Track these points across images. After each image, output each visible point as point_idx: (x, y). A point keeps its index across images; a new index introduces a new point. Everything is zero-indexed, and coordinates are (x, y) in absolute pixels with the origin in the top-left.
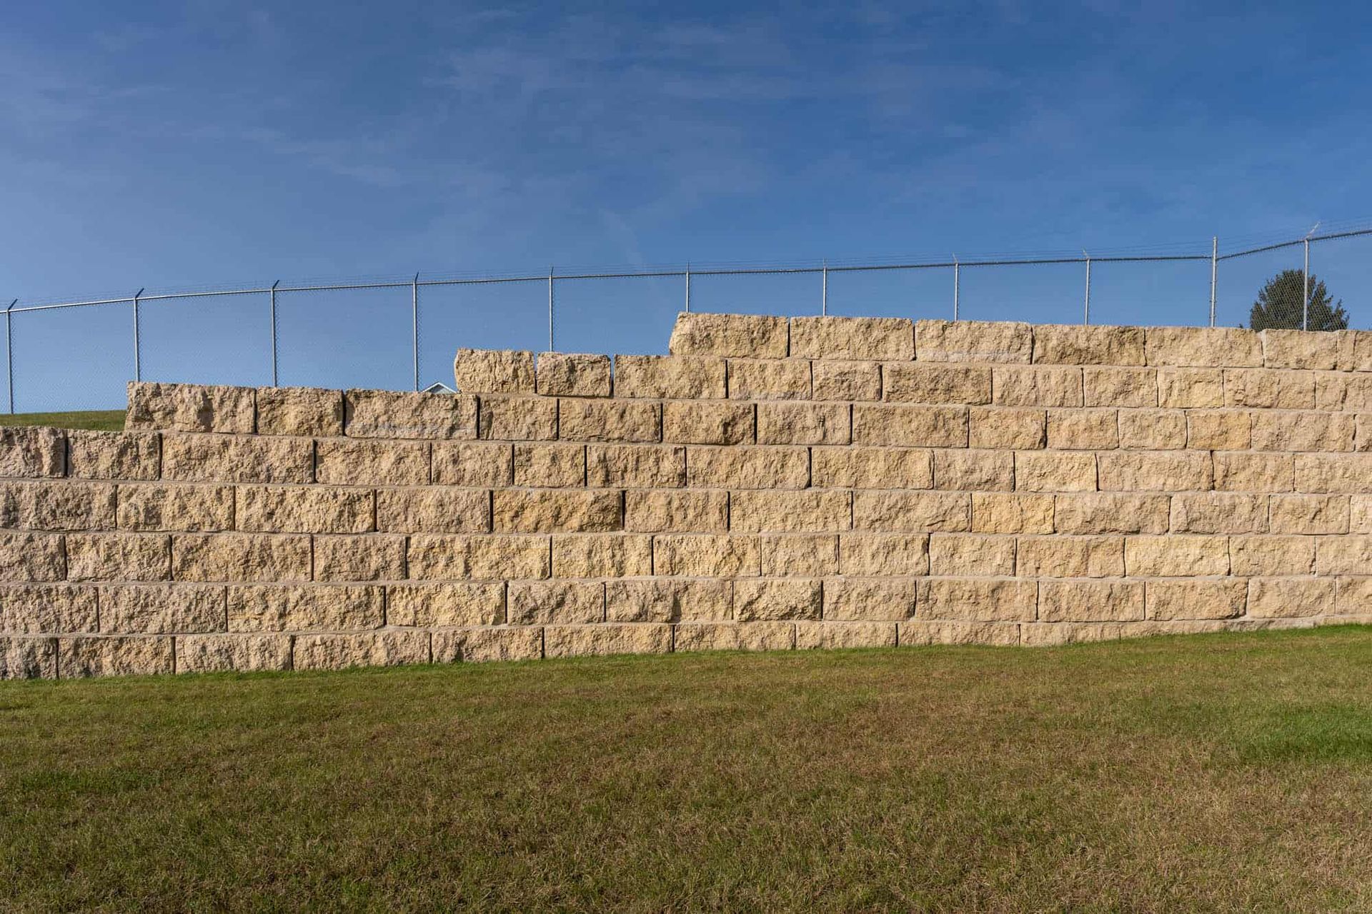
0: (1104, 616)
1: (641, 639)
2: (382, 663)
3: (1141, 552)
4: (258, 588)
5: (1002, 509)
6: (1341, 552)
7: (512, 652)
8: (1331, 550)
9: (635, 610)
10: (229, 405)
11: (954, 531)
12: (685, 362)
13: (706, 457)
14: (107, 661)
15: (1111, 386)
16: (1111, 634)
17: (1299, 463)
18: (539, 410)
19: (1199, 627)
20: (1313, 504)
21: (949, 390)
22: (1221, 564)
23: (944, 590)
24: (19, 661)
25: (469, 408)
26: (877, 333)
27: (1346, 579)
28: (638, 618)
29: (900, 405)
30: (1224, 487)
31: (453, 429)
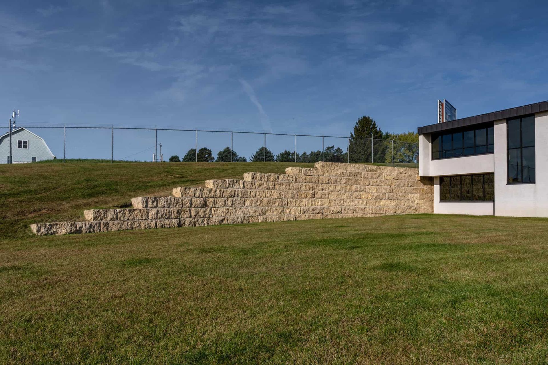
0: (379, 213)
1: (319, 217)
2: (286, 220)
3: (382, 202)
4: (269, 208)
5: (365, 195)
6: (408, 203)
7: (302, 219)
8: (407, 202)
9: (318, 212)
10: (264, 176)
11: (359, 199)
12: (321, 170)
13: (325, 186)
14: (251, 220)
15: (377, 176)
16: (380, 215)
17: (402, 188)
18: (303, 178)
19: (391, 214)
20: (404, 195)
21: (356, 176)
22: (393, 205)
23: (358, 208)
24: (240, 221)
25: (294, 177)
26: (346, 166)
27: (409, 207)
28: (318, 213)
29: (351, 178)
30: (392, 192)
31: (292, 181)
